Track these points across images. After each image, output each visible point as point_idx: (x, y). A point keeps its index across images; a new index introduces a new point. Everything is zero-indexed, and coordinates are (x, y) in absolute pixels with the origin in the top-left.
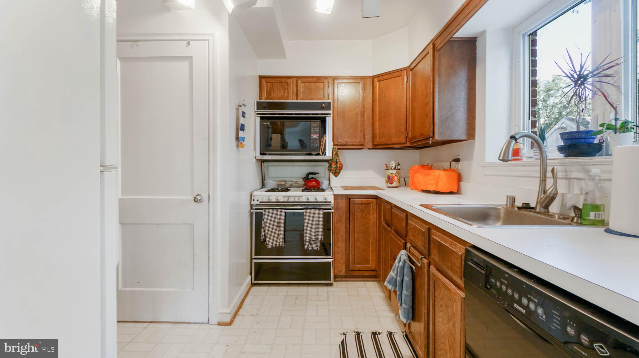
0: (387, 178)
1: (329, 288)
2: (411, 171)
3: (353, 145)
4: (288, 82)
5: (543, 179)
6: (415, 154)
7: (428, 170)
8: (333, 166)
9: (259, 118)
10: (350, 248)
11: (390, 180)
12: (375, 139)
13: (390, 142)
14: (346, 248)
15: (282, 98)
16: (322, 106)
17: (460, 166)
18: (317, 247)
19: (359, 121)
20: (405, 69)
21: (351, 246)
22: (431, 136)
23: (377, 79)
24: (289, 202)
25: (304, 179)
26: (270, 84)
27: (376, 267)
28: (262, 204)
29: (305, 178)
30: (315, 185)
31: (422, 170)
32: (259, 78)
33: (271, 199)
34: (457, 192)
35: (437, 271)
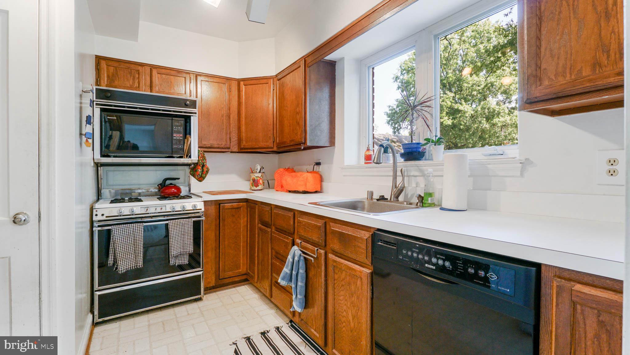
0: (252, 182)
1: (199, 304)
2: (277, 173)
3: (218, 148)
4: (139, 70)
5: (395, 177)
7: (292, 172)
8: (199, 170)
9: (99, 109)
10: (221, 256)
11: (255, 183)
12: (241, 143)
13: (258, 146)
14: (216, 257)
15: (130, 87)
16: (186, 104)
17: (321, 169)
18: (185, 261)
19: (225, 123)
20: (272, 77)
21: (221, 254)
22: (304, 142)
23: (243, 82)
24: (148, 214)
25: (160, 186)
26: (112, 68)
27: (247, 270)
28: (110, 219)
29: (161, 184)
30: (175, 192)
32: (96, 58)
33: (123, 212)
34: (320, 191)
35: (337, 258)
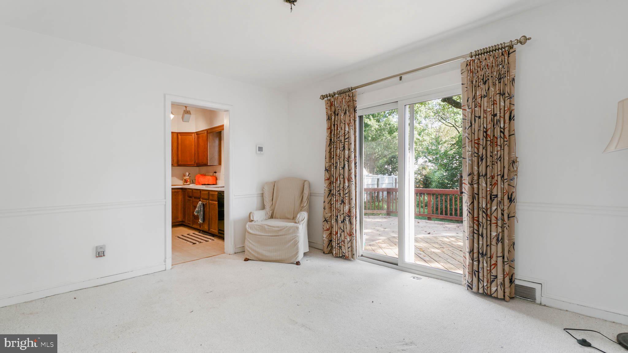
0: (184, 181)
2: (196, 177)
6: (197, 169)
7: (204, 176)
11: (186, 181)
12: (179, 162)
17: (217, 175)
22: (206, 162)
23: (179, 134)
27: (182, 220)
31: (201, 176)
34: (216, 184)
